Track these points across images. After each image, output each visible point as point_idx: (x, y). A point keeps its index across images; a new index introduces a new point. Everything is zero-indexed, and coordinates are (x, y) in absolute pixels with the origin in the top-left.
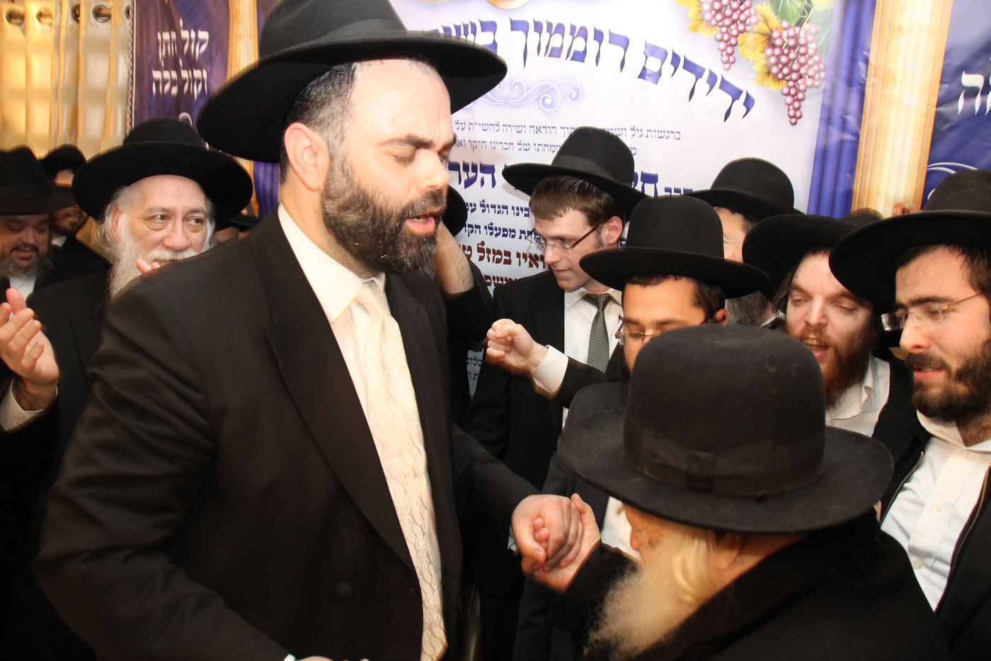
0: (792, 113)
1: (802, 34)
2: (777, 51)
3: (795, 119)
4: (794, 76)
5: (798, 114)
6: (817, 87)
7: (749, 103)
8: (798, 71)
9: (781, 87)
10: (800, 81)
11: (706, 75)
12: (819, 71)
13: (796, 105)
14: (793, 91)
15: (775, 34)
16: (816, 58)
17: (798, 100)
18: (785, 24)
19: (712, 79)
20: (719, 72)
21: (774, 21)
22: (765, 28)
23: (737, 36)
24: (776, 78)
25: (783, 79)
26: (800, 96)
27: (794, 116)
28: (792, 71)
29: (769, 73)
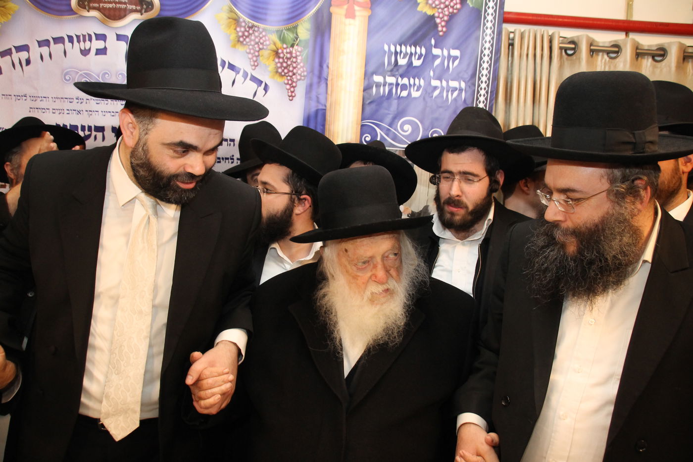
0: (290, 94)
1: (294, 52)
2: (281, 60)
3: (292, 97)
4: (291, 74)
5: (293, 94)
6: (303, 80)
7: (266, 89)
8: (292, 71)
9: (283, 80)
10: (294, 77)
11: (241, 73)
12: (303, 72)
13: (292, 89)
14: (290, 82)
15: (280, 51)
16: (302, 64)
17: (293, 87)
18: (285, 46)
19: (245, 75)
20: (250, 71)
21: (279, 44)
22: (274, 48)
23: (258, 51)
24: (281, 75)
25: (285, 75)
26: (294, 84)
27: (291, 96)
28: (289, 71)
29: (277, 72)
